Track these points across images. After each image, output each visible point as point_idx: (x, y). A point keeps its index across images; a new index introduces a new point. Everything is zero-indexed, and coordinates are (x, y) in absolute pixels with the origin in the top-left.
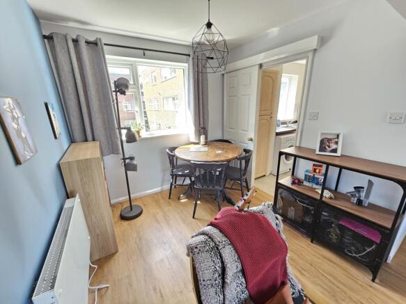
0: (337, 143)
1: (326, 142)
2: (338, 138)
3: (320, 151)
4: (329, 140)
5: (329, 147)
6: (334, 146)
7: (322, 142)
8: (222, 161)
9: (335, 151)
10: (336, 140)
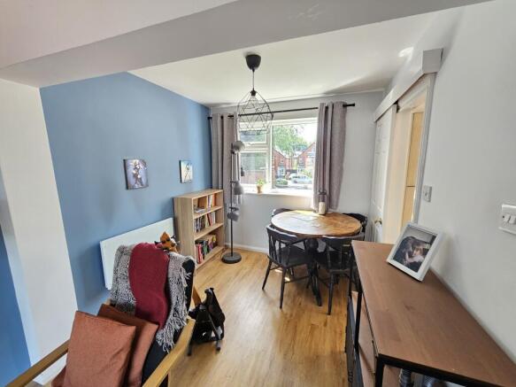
0: (425, 252)
1: (410, 244)
2: (431, 243)
3: (395, 258)
4: (416, 243)
5: (410, 256)
6: (418, 257)
7: (404, 243)
8: (292, 233)
9: (415, 267)
10: (427, 246)
